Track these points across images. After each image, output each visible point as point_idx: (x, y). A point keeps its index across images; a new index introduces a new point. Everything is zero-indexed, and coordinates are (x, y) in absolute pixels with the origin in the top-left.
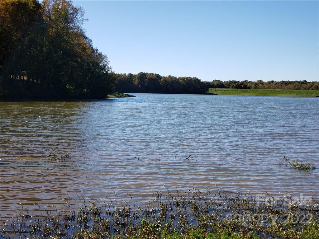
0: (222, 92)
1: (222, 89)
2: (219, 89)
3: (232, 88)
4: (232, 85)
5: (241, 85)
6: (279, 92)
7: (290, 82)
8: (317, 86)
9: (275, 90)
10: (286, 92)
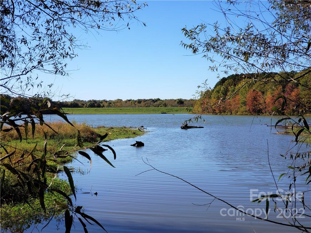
4: (85, 105)
5: (94, 104)
6: (129, 110)
7: (145, 101)
8: (165, 104)
9: (125, 108)
10: (135, 110)
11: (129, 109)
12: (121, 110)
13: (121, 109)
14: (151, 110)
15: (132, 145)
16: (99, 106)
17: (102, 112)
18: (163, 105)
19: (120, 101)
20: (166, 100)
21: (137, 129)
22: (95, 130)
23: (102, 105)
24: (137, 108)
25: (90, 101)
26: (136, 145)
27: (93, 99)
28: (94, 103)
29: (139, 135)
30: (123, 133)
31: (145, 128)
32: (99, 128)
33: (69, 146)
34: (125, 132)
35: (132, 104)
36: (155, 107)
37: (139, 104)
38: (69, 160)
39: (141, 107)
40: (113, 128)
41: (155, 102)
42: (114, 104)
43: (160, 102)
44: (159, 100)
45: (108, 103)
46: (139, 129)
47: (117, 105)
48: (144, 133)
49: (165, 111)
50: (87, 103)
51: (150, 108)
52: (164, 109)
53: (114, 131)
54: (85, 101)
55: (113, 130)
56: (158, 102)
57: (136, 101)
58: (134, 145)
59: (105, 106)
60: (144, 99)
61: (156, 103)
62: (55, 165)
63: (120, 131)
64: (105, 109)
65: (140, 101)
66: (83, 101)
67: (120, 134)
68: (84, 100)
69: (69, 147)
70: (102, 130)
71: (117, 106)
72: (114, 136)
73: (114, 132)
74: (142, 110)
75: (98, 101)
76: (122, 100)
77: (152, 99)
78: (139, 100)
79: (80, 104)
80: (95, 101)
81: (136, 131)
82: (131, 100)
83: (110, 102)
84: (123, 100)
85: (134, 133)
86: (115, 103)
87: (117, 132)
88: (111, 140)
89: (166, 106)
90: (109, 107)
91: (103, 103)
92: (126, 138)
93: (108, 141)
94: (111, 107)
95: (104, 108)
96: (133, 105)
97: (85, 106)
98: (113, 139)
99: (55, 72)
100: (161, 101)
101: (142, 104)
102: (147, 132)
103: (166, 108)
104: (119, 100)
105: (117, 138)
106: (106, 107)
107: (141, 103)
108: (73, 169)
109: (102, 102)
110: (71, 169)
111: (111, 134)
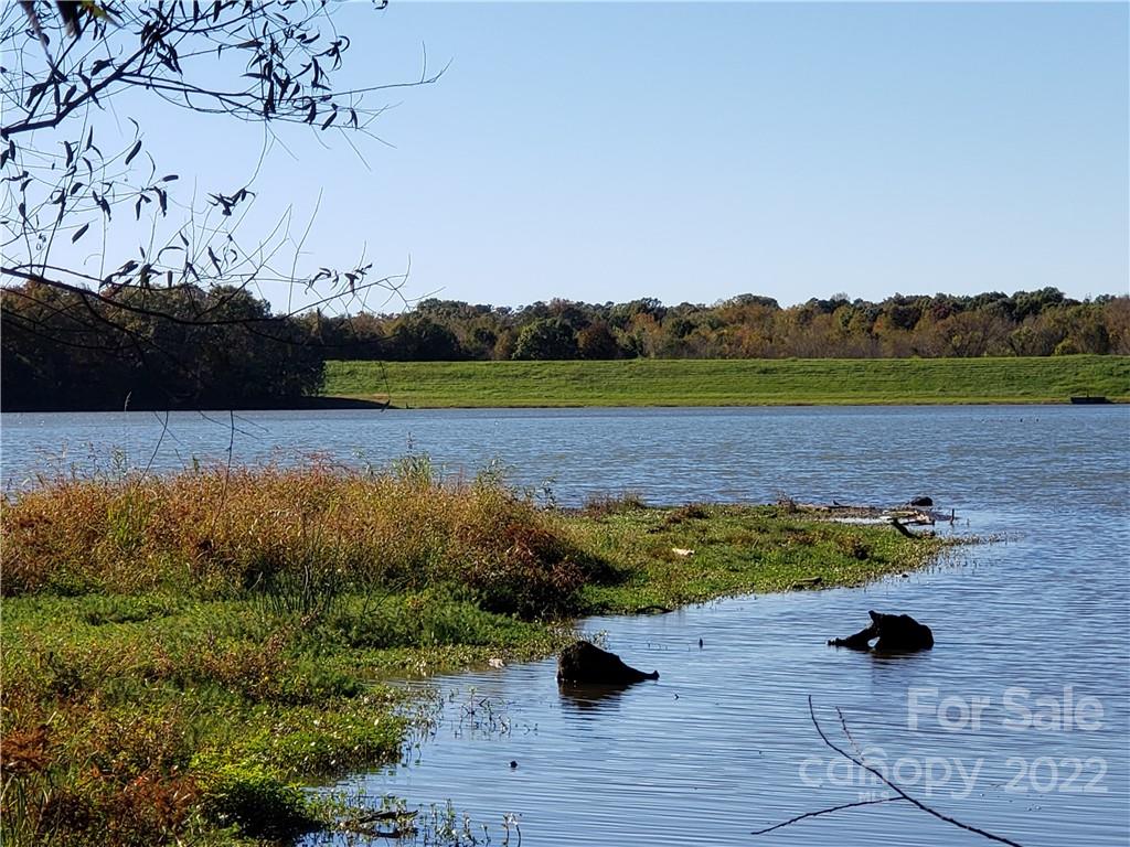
0: (431, 383)
1: (425, 367)
2: (410, 366)
3: (509, 354)
4: (503, 337)
5: (567, 331)
6: (823, 378)
7: (945, 307)
8: (1102, 329)
9: (800, 361)
10: (870, 376)
11: (830, 371)
12: (770, 377)
13: (765, 371)
14: (993, 380)
15: (838, 643)
16: (604, 348)
17: (623, 389)
18: (1087, 336)
19: (757, 309)
20: (1105, 300)
21: (884, 519)
22: (573, 528)
23: (622, 338)
24: (885, 362)
25: (539, 310)
26: (873, 643)
27: (562, 298)
28: (568, 322)
29: (900, 565)
30: (775, 554)
31: (945, 512)
32: (600, 510)
33: (378, 646)
34: (789, 545)
35: (847, 334)
36: (1022, 352)
37: (901, 335)
38: (380, 749)
39: (916, 351)
40: (700, 516)
41: (1020, 318)
42: (714, 336)
43: (1058, 314)
44: (1052, 298)
45: (668, 323)
46: (895, 523)
47: (739, 342)
48: (932, 549)
49: (1099, 385)
50: (516, 330)
51: (985, 359)
52: (1089, 368)
53: (709, 536)
54: (504, 311)
55: (704, 531)
56: (1048, 318)
57: (875, 312)
58: (856, 643)
59: (649, 348)
60: (941, 298)
61: (1027, 325)
62: (272, 784)
63: (756, 536)
64: (651, 373)
65: (905, 312)
66: (486, 309)
67: (757, 558)
68: (496, 305)
69: (381, 653)
70: (623, 526)
71: (734, 349)
72: (713, 576)
73: (712, 542)
74: (926, 378)
75: (600, 313)
76: (772, 303)
77: (998, 296)
78: (900, 301)
79: (464, 336)
80: (574, 314)
81: (874, 532)
82: (844, 302)
83: (686, 317)
84: (784, 305)
85: (861, 554)
86: (723, 325)
87: (729, 540)
88: (681, 600)
89: (1105, 351)
90: (676, 356)
91: (637, 328)
92: (799, 588)
93: (666, 611)
94: (693, 352)
95: (638, 360)
96: (859, 340)
97: (498, 348)
98: (703, 599)
99: (260, 106)
100: (1073, 309)
101: (927, 330)
102: (958, 542)
103: (1109, 361)
104: (750, 301)
105: (731, 590)
106: (659, 355)
107: (921, 323)
108: (406, 815)
109: (622, 317)
110: (391, 815)
111: (688, 561)
